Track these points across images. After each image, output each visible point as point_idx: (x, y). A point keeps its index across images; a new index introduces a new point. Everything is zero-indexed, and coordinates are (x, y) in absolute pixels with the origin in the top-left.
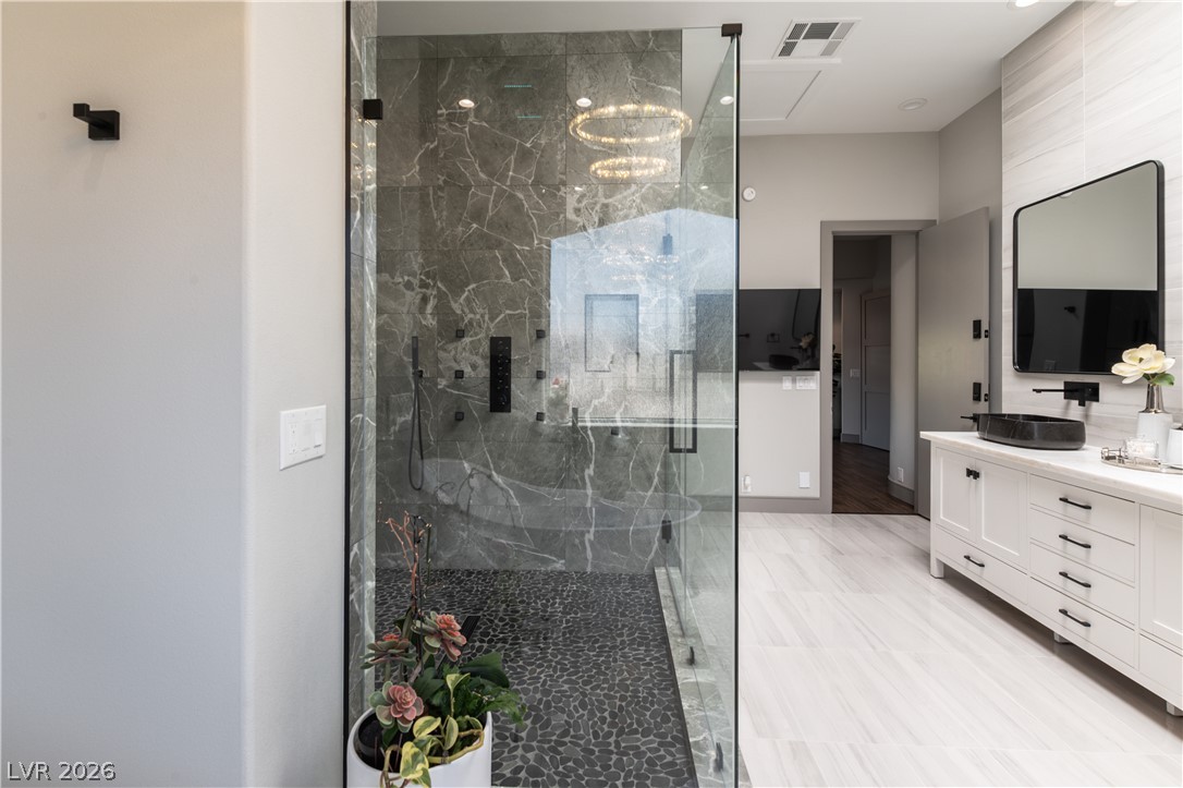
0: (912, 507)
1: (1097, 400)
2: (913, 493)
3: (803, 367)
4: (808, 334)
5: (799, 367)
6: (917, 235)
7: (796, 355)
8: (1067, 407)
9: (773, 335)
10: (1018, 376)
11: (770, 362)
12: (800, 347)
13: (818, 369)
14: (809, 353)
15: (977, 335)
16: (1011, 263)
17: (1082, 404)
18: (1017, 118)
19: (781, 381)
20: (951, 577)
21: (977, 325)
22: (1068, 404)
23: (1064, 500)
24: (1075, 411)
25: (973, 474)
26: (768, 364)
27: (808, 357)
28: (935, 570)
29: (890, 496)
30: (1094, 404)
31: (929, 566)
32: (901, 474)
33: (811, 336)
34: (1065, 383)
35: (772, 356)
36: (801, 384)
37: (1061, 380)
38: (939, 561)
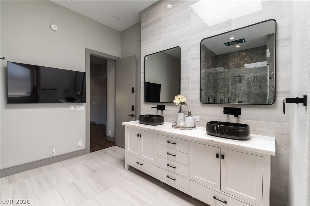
0: (114, 143)
1: (165, 110)
2: (114, 139)
3: (78, 101)
4: (80, 90)
5: (76, 101)
6: (115, 61)
7: (75, 97)
8: (157, 112)
9: (66, 90)
10: (145, 103)
11: (65, 100)
12: (77, 95)
13: (85, 102)
14: (80, 96)
15: (133, 92)
16: (143, 71)
17: (162, 111)
18: (145, 30)
19: (70, 107)
20: (132, 169)
21: (133, 89)
22: (158, 111)
23: (168, 142)
24: (159, 113)
25: (139, 135)
26: (64, 100)
27: (80, 98)
28: (126, 167)
29: (106, 140)
30: (164, 110)
31: (124, 166)
32: (110, 133)
33: (81, 91)
34: (157, 105)
35: (66, 97)
36: (78, 108)
37: (155, 104)
38: (127, 164)
